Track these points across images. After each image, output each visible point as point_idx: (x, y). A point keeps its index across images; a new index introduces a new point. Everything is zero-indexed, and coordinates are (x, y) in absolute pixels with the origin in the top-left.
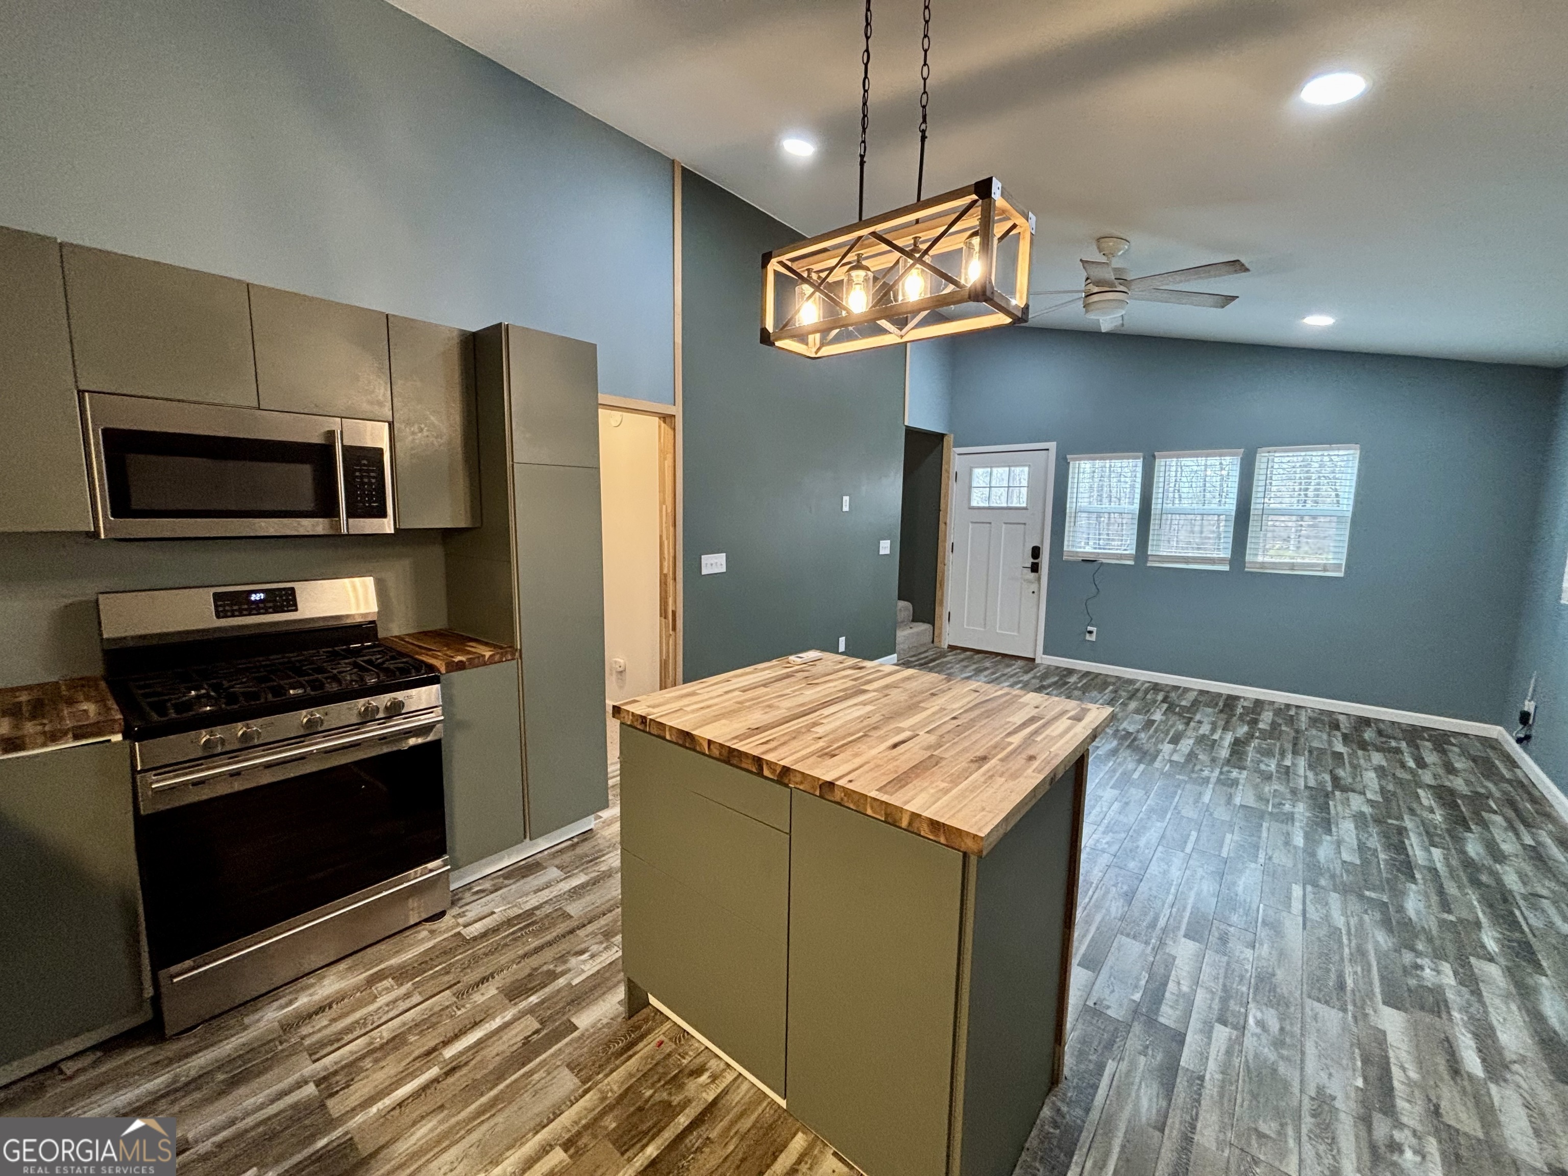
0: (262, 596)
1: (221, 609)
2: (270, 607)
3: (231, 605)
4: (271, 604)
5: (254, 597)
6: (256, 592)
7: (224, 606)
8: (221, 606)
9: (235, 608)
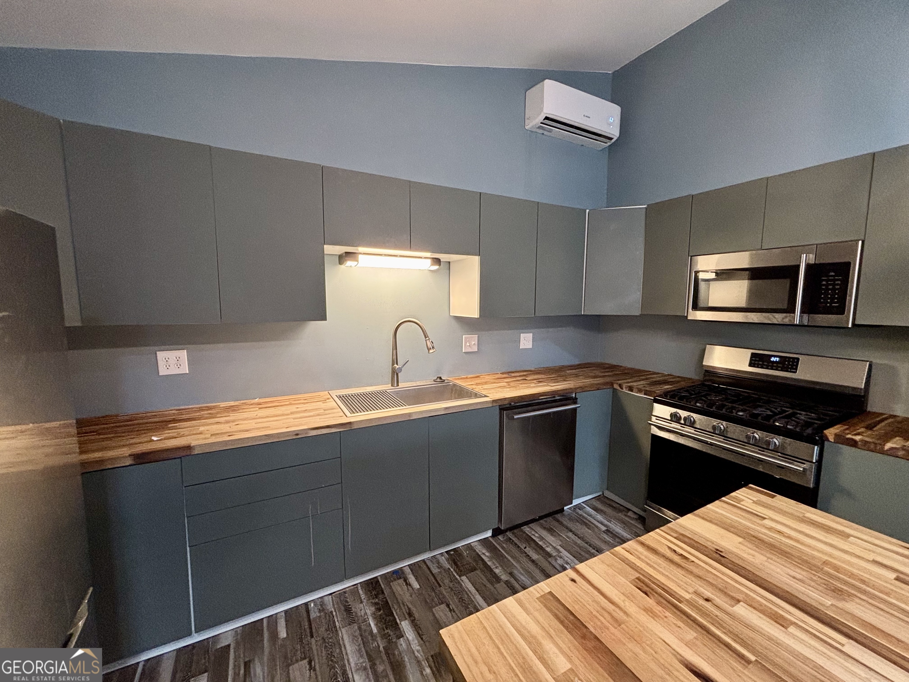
0: (778, 359)
1: (753, 362)
2: (780, 367)
3: (759, 361)
4: (781, 365)
5: (773, 359)
6: (775, 356)
7: (755, 360)
8: (753, 360)
9: (761, 363)
